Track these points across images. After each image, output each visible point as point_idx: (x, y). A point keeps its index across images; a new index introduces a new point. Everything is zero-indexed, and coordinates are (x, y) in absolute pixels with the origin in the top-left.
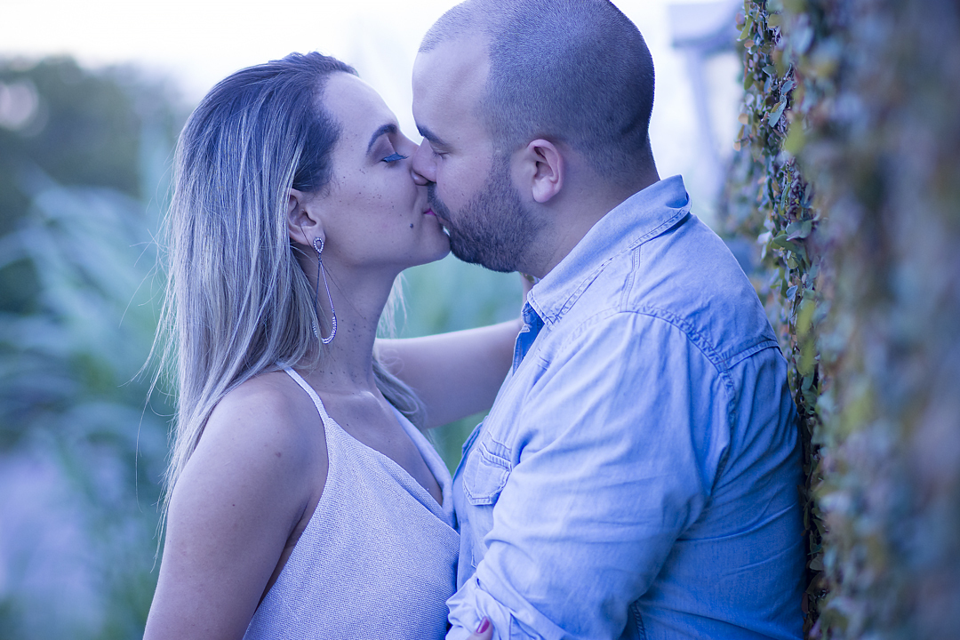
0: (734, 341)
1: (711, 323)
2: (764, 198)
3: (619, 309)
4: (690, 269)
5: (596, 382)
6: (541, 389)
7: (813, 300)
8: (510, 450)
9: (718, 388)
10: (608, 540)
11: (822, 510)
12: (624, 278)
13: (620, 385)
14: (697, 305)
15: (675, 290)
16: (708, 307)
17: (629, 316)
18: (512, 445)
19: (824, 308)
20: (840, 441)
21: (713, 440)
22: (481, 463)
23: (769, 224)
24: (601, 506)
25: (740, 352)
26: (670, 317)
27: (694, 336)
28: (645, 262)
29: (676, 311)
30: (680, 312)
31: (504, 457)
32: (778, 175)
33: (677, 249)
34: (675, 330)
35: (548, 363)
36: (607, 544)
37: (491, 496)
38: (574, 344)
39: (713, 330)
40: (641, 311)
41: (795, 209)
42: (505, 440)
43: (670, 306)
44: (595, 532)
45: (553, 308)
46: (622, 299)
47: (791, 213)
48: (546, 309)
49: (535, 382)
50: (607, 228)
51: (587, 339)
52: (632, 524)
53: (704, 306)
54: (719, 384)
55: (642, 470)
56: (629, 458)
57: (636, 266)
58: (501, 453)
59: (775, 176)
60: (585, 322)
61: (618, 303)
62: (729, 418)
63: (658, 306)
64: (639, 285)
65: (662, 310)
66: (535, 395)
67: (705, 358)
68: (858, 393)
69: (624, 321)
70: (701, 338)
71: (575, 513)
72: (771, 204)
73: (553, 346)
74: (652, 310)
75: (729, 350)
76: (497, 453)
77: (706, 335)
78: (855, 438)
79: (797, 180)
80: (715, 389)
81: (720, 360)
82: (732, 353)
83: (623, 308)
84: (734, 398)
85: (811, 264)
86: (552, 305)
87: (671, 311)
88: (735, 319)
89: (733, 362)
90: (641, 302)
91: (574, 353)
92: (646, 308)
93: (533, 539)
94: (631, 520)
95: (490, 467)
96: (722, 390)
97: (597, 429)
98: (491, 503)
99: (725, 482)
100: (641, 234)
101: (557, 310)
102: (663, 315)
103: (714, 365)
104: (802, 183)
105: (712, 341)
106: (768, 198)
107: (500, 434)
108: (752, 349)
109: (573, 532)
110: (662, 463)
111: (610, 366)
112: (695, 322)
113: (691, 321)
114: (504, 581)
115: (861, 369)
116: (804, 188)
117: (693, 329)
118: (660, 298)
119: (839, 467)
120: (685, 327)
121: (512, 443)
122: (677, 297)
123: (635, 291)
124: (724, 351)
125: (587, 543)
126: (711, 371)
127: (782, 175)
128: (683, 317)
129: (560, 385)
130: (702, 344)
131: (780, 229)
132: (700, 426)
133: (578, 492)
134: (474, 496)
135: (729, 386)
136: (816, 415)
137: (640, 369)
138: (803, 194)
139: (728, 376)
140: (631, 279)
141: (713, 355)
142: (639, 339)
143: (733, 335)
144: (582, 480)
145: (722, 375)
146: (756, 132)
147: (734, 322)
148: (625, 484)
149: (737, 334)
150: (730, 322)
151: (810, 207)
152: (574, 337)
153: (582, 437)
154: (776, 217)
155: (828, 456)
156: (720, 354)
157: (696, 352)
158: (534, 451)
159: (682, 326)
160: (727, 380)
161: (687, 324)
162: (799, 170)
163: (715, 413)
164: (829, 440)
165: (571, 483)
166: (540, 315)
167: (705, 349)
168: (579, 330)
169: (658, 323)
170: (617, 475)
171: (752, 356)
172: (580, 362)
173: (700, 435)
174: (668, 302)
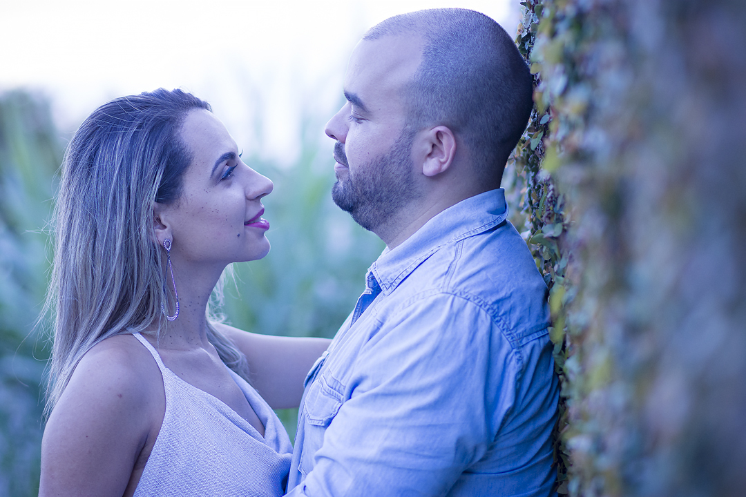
0: (527, 325)
1: (511, 309)
2: (525, 205)
3: (441, 291)
4: (499, 264)
5: (417, 345)
6: (373, 345)
7: (563, 285)
8: (345, 387)
9: (511, 361)
10: (411, 468)
11: (568, 448)
12: (448, 266)
13: (435, 350)
14: (502, 294)
15: (486, 280)
16: (510, 297)
17: (449, 297)
18: (347, 383)
19: (572, 292)
20: (584, 395)
21: (501, 400)
22: (320, 393)
23: (528, 224)
24: (409, 440)
25: (530, 334)
26: (480, 302)
27: (497, 319)
28: (465, 254)
29: (485, 297)
30: (488, 299)
31: (339, 391)
32: (536, 187)
33: (491, 247)
34: (483, 312)
35: (382, 324)
36: (410, 470)
37: (324, 419)
38: (404, 313)
39: (511, 315)
40: (458, 294)
41: (549, 214)
42: (342, 379)
43: (481, 293)
44: (402, 460)
45: (389, 278)
46: (444, 283)
47: (547, 217)
48: (384, 278)
49: (370, 338)
50: (440, 223)
51: (414, 310)
52: (430, 457)
53: (507, 295)
54: (512, 358)
55: (443, 417)
56: (434, 406)
57: (459, 256)
58: (337, 388)
59: (534, 188)
60: (414, 297)
61: (441, 286)
62: (516, 384)
63: (472, 292)
64: (459, 273)
65: (475, 296)
66: (369, 348)
67: (503, 336)
68: (599, 359)
69: (444, 300)
70: (502, 321)
71: (388, 444)
72: (530, 210)
73: (387, 312)
74: (466, 294)
75: (523, 332)
76: (334, 387)
77: (506, 318)
78: (596, 394)
79: (551, 192)
80: (508, 361)
81: (514, 339)
82: (525, 334)
83: (445, 290)
84: (522, 370)
85: (561, 257)
86: (388, 275)
87: (482, 297)
88: (530, 308)
89: (524, 341)
90: (459, 288)
91: (403, 320)
92: (462, 293)
93: (353, 460)
94: (430, 454)
95: (327, 397)
96: (514, 362)
97: (413, 382)
98: (323, 425)
99: (505, 433)
100: (465, 231)
101: (392, 279)
102: (475, 300)
103: (510, 342)
104: (556, 193)
105: (510, 323)
106: (528, 205)
107: (339, 373)
108: (540, 332)
109: (384, 458)
110: (460, 413)
111: (430, 334)
112: (498, 308)
113: (495, 307)
114: (325, 489)
115: (602, 341)
116: (557, 198)
117: (497, 313)
118: (474, 286)
119: (583, 416)
120: (491, 311)
121: (347, 382)
122: (488, 287)
123: (455, 278)
124: (518, 332)
125: (394, 467)
126: (506, 346)
127: (539, 187)
128: (490, 303)
129: (388, 344)
130: (502, 325)
131: (537, 229)
132: (493, 388)
133: (392, 428)
134: (312, 417)
135: (519, 360)
136: (564, 374)
137: (453, 339)
138: (556, 202)
139: (519, 352)
140: (453, 267)
141: (510, 334)
142: (454, 317)
143: (527, 320)
144: (397, 419)
145: (515, 350)
146: (520, 153)
147: (528, 311)
148: (429, 426)
149: (529, 320)
150: (525, 310)
151: (562, 213)
152: (404, 307)
153: (401, 386)
154: (534, 220)
155: (573, 407)
156: (515, 334)
157: (497, 331)
158: (363, 392)
159: (488, 310)
160: (518, 355)
161: (492, 309)
162: (553, 184)
163: (506, 379)
164: (574, 393)
165: (388, 420)
166: (379, 281)
167: (504, 330)
168: (408, 302)
169: (470, 306)
170: (423, 419)
171: (539, 338)
172: (407, 327)
173: (492, 395)
174: (480, 290)
